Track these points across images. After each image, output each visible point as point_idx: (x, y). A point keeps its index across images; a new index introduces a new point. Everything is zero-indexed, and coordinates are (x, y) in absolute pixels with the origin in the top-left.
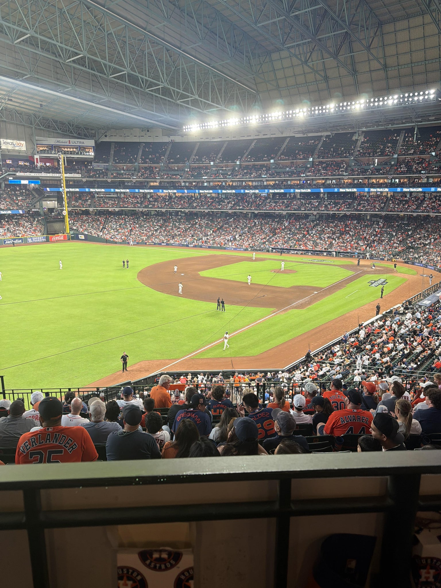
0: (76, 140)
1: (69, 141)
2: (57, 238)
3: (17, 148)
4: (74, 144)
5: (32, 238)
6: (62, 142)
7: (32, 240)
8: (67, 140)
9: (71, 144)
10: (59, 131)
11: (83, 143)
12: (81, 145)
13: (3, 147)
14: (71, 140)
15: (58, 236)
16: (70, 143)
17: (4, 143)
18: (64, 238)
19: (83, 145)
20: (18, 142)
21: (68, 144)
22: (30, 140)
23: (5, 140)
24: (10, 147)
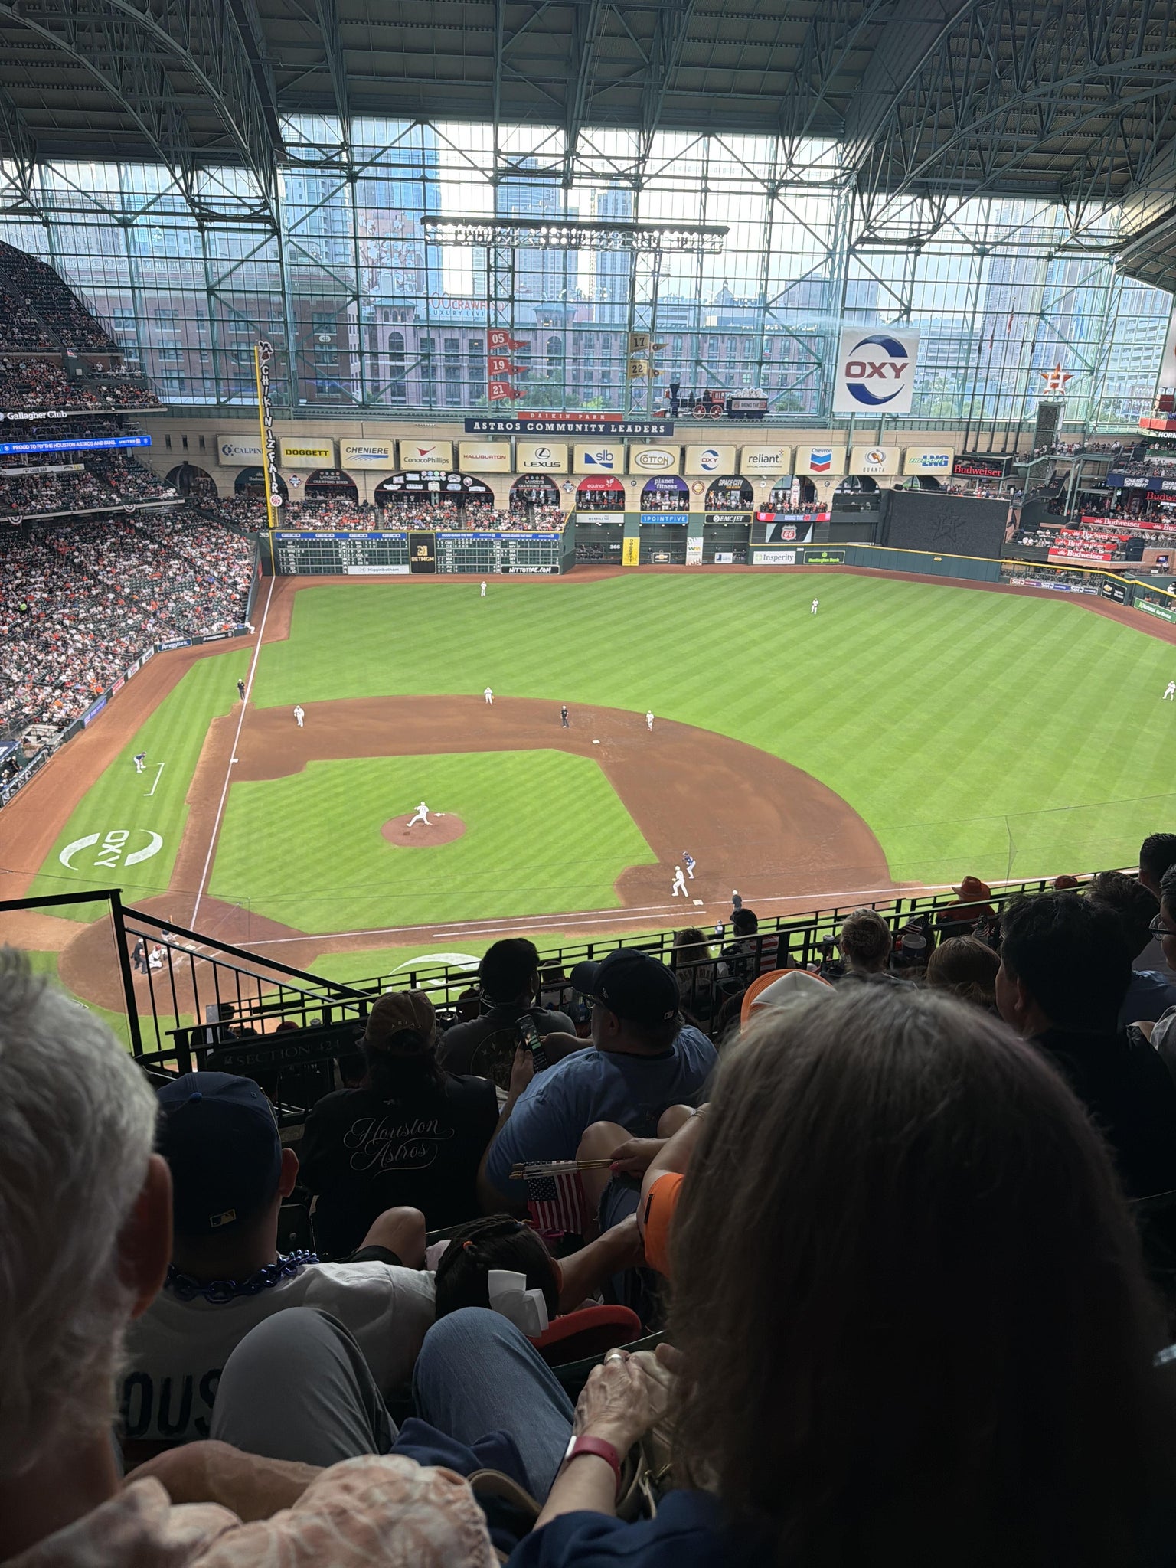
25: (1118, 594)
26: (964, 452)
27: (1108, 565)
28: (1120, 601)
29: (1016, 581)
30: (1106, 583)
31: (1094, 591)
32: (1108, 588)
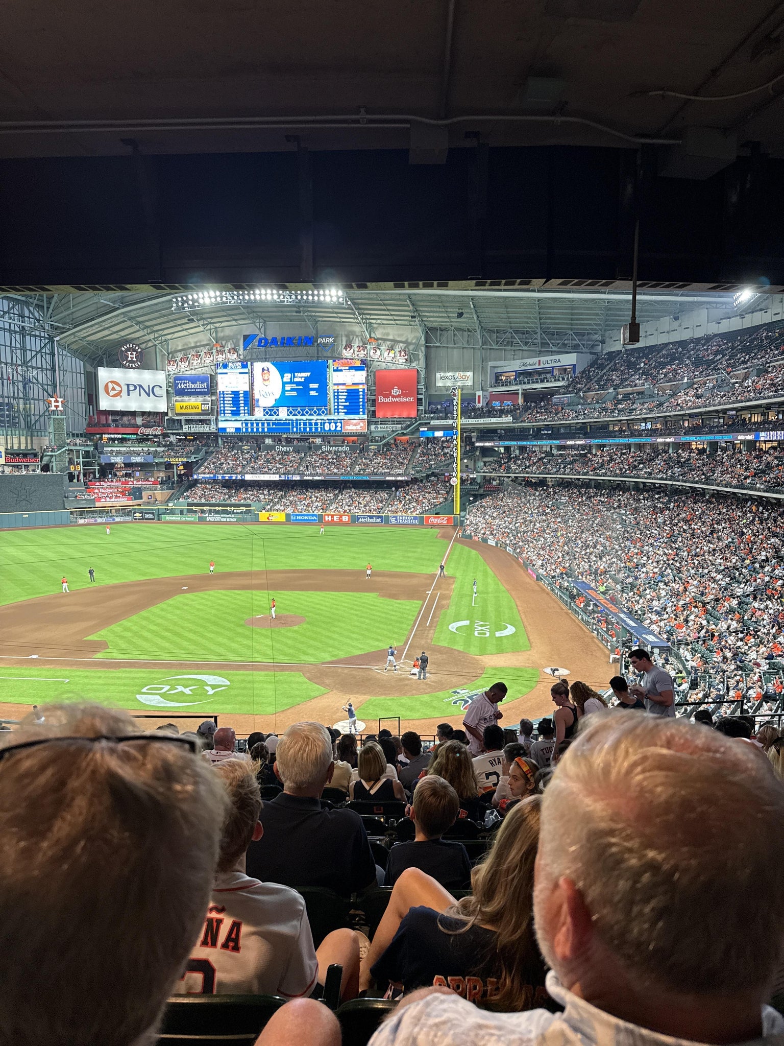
0: (548, 358)
1: (539, 361)
2: (436, 520)
3: (459, 384)
4: (546, 366)
5: (396, 517)
6: (530, 365)
7: (396, 520)
8: (536, 360)
9: (542, 366)
10: (524, 348)
11: (559, 361)
12: (555, 365)
13: (440, 384)
14: (542, 359)
15: (439, 517)
16: (539, 364)
17: (441, 378)
18: (448, 523)
19: (559, 364)
20: (462, 373)
21: (537, 366)
22: (479, 368)
23: (443, 374)
24: (449, 383)
25: (147, 516)
26: (7, 449)
27: (130, 503)
28: (153, 519)
29: (81, 521)
30: (135, 513)
31: (128, 519)
32: (137, 515)
